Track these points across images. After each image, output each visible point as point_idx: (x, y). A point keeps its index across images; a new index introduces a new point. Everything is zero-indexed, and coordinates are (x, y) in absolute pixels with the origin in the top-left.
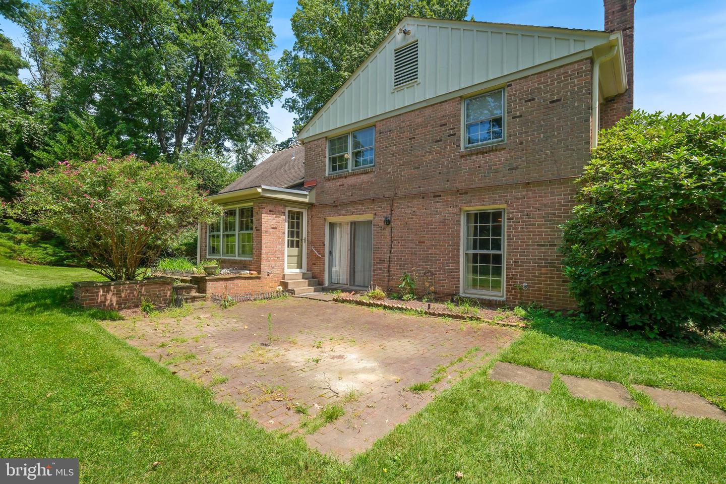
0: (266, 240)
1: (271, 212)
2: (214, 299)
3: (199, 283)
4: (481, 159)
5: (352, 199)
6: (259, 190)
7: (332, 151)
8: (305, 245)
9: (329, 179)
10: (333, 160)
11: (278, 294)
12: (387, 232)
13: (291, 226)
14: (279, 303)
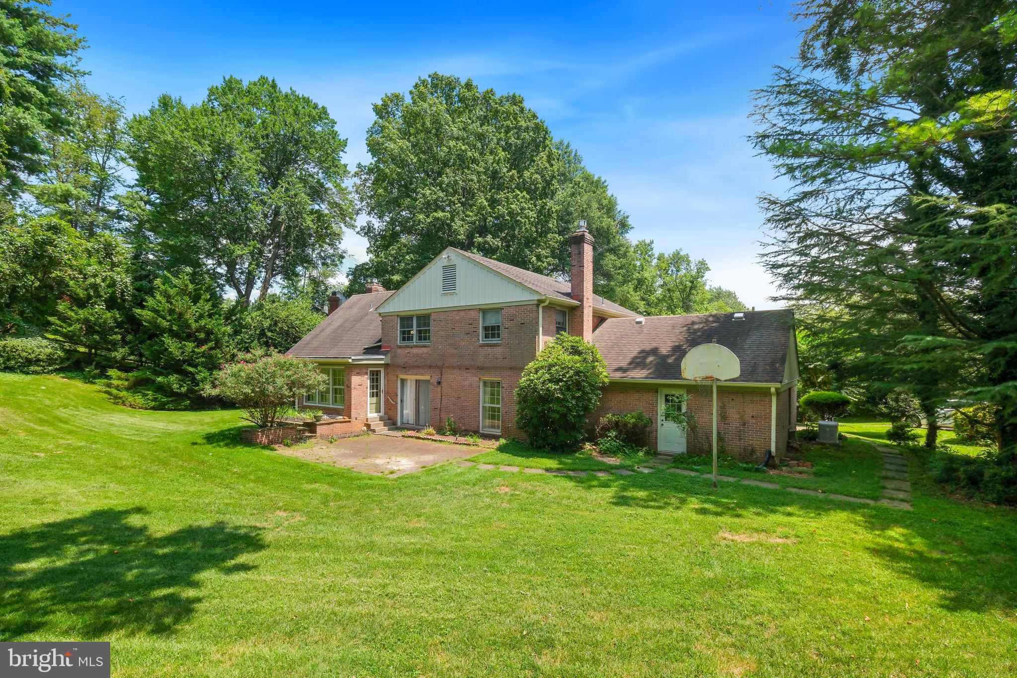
0: (354, 393)
1: (358, 374)
2: (322, 437)
3: (311, 427)
4: (489, 349)
5: (416, 364)
6: (350, 361)
7: (402, 326)
8: (382, 395)
9: (400, 347)
10: (403, 333)
11: (364, 433)
12: (439, 389)
13: (372, 380)
14: (365, 438)
